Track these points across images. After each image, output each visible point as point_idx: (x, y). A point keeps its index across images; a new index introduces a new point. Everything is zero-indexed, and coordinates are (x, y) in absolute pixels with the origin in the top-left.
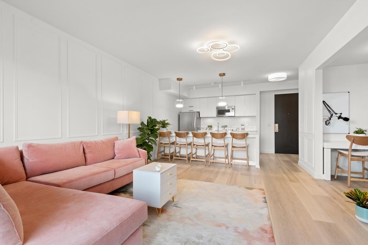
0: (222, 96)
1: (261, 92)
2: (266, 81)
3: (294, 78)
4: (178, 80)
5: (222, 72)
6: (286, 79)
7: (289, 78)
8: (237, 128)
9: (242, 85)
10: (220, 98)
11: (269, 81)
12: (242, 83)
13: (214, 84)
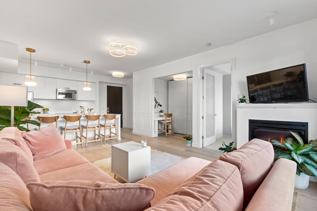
0: (87, 82)
1: (100, 82)
2: (111, 75)
3: (129, 77)
6: (123, 77)
7: (125, 77)
8: (77, 111)
9: (92, 74)
10: (85, 83)
11: (113, 76)
12: (92, 72)
13: (63, 65)
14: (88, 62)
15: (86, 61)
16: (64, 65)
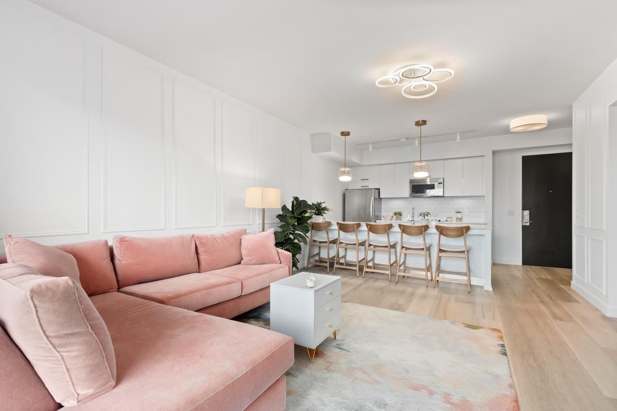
0: (419, 160)
1: (494, 153)
2: (507, 131)
4: (343, 135)
5: (420, 119)
7: (552, 125)
8: (448, 218)
9: (458, 140)
10: (417, 164)
11: (511, 131)
12: (458, 137)
13: (405, 139)
14: (421, 122)
15: (419, 122)
16: (407, 138)
